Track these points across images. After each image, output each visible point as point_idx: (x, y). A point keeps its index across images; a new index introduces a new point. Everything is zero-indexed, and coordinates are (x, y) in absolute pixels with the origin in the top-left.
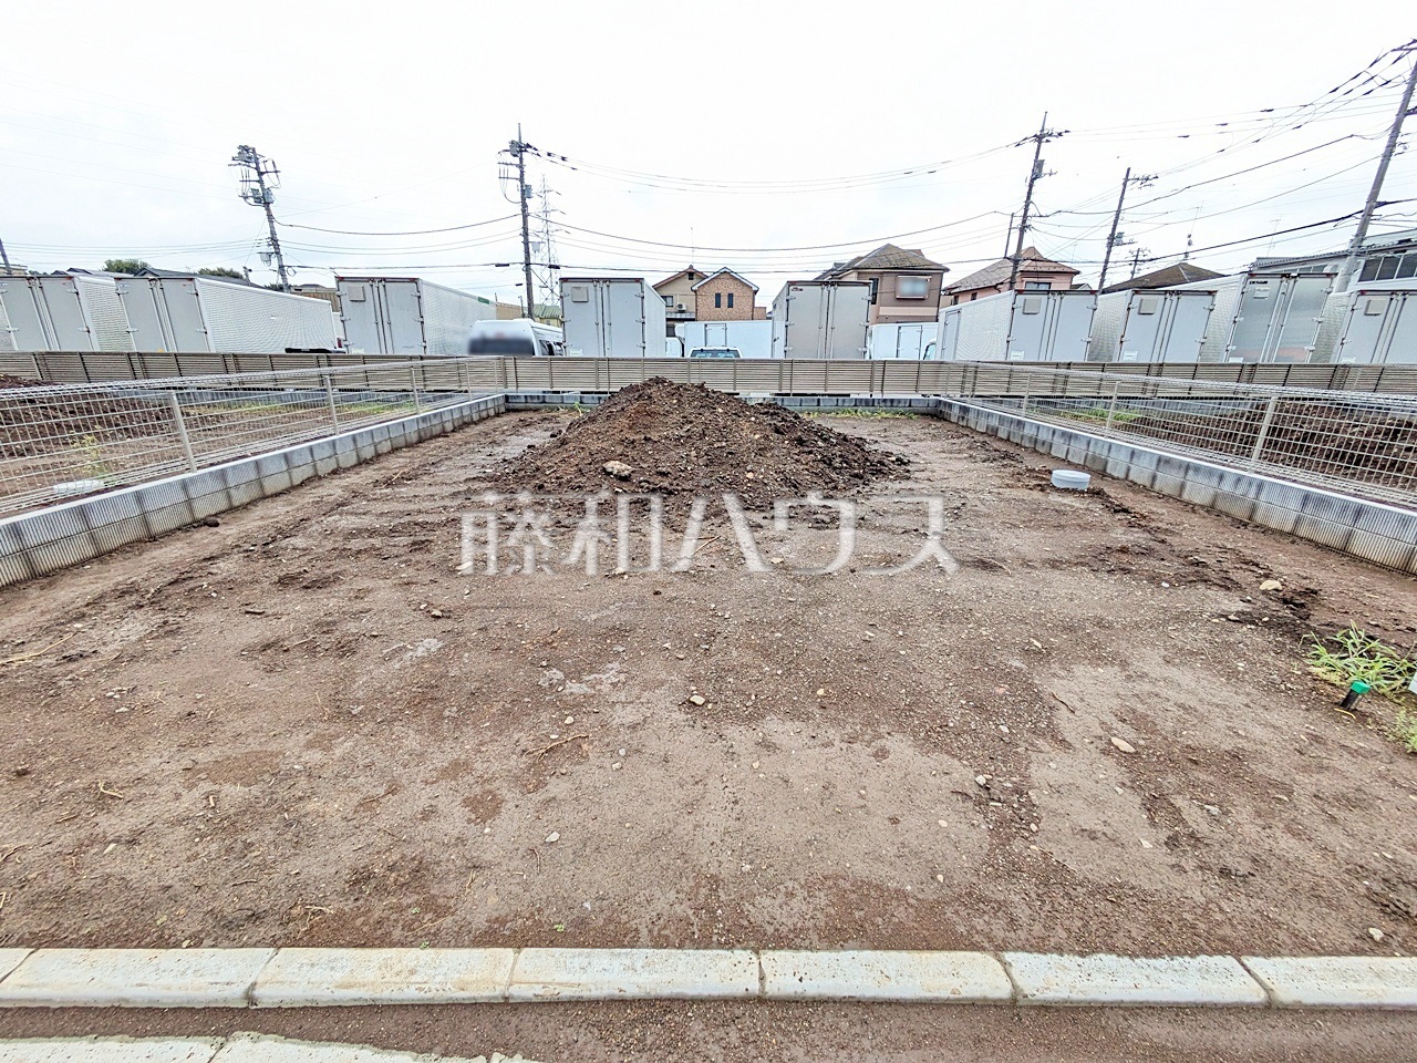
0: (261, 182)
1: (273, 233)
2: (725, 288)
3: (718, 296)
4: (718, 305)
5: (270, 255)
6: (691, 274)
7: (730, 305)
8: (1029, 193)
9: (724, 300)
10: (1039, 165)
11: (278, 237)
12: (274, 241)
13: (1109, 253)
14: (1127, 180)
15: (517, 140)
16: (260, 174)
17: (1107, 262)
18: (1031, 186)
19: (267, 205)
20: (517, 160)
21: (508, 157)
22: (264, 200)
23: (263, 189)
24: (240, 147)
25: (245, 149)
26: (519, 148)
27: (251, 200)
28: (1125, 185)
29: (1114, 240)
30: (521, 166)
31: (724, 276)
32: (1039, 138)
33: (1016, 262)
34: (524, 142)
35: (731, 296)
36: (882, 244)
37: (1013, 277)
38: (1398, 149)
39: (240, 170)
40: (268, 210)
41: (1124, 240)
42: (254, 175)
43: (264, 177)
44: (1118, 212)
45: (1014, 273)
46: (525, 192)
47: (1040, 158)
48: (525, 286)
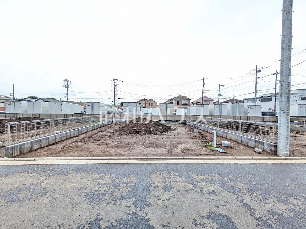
0: (67, 84)
1: (67, 93)
2: (151, 102)
3: (150, 104)
4: (150, 105)
5: (66, 96)
6: (145, 100)
7: (152, 105)
8: (203, 88)
9: (151, 104)
10: (204, 83)
11: (68, 93)
12: (67, 94)
13: (219, 97)
14: (220, 86)
15: (114, 78)
16: (67, 83)
17: (219, 98)
18: (203, 87)
19: (67, 88)
20: (114, 82)
21: (113, 81)
22: (67, 87)
23: (67, 85)
24: (65, 79)
25: (66, 79)
26: (115, 80)
27: (65, 87)
28: (219, 86)
29: (219, 95)
30: (115, 82)
31: (151, 100)
32: (203, 80)
33: (203, 98)
34: (116, 79)
35: (152, 104)
36: (180, 95)
37: (202, 101)
38: (257, 83)
39: (64, 83)
40: (67, 89)
41: (221, 95)
42: (66, 83)
43: (68, 84)
44: (219, 91)
45: (203, 100)
46: (115, 86)
47: (204, 82)
48: (114, 102)
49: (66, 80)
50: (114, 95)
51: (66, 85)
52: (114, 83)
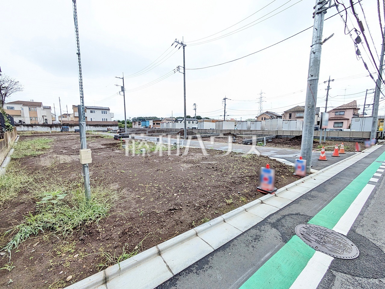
3: (262, 118)
10: (329, 87)
15: (225, 98)
18: (328, 92)
31: (264, 114)
32: (329, 81)
35: (265, 118)
46: (225, 105)
49: (195, 104)
50: (225, 112)
51: (195, 108)
52: (224, 102)
